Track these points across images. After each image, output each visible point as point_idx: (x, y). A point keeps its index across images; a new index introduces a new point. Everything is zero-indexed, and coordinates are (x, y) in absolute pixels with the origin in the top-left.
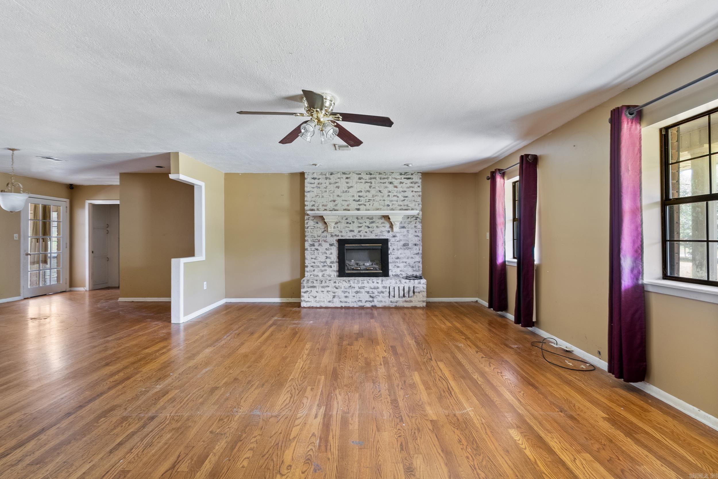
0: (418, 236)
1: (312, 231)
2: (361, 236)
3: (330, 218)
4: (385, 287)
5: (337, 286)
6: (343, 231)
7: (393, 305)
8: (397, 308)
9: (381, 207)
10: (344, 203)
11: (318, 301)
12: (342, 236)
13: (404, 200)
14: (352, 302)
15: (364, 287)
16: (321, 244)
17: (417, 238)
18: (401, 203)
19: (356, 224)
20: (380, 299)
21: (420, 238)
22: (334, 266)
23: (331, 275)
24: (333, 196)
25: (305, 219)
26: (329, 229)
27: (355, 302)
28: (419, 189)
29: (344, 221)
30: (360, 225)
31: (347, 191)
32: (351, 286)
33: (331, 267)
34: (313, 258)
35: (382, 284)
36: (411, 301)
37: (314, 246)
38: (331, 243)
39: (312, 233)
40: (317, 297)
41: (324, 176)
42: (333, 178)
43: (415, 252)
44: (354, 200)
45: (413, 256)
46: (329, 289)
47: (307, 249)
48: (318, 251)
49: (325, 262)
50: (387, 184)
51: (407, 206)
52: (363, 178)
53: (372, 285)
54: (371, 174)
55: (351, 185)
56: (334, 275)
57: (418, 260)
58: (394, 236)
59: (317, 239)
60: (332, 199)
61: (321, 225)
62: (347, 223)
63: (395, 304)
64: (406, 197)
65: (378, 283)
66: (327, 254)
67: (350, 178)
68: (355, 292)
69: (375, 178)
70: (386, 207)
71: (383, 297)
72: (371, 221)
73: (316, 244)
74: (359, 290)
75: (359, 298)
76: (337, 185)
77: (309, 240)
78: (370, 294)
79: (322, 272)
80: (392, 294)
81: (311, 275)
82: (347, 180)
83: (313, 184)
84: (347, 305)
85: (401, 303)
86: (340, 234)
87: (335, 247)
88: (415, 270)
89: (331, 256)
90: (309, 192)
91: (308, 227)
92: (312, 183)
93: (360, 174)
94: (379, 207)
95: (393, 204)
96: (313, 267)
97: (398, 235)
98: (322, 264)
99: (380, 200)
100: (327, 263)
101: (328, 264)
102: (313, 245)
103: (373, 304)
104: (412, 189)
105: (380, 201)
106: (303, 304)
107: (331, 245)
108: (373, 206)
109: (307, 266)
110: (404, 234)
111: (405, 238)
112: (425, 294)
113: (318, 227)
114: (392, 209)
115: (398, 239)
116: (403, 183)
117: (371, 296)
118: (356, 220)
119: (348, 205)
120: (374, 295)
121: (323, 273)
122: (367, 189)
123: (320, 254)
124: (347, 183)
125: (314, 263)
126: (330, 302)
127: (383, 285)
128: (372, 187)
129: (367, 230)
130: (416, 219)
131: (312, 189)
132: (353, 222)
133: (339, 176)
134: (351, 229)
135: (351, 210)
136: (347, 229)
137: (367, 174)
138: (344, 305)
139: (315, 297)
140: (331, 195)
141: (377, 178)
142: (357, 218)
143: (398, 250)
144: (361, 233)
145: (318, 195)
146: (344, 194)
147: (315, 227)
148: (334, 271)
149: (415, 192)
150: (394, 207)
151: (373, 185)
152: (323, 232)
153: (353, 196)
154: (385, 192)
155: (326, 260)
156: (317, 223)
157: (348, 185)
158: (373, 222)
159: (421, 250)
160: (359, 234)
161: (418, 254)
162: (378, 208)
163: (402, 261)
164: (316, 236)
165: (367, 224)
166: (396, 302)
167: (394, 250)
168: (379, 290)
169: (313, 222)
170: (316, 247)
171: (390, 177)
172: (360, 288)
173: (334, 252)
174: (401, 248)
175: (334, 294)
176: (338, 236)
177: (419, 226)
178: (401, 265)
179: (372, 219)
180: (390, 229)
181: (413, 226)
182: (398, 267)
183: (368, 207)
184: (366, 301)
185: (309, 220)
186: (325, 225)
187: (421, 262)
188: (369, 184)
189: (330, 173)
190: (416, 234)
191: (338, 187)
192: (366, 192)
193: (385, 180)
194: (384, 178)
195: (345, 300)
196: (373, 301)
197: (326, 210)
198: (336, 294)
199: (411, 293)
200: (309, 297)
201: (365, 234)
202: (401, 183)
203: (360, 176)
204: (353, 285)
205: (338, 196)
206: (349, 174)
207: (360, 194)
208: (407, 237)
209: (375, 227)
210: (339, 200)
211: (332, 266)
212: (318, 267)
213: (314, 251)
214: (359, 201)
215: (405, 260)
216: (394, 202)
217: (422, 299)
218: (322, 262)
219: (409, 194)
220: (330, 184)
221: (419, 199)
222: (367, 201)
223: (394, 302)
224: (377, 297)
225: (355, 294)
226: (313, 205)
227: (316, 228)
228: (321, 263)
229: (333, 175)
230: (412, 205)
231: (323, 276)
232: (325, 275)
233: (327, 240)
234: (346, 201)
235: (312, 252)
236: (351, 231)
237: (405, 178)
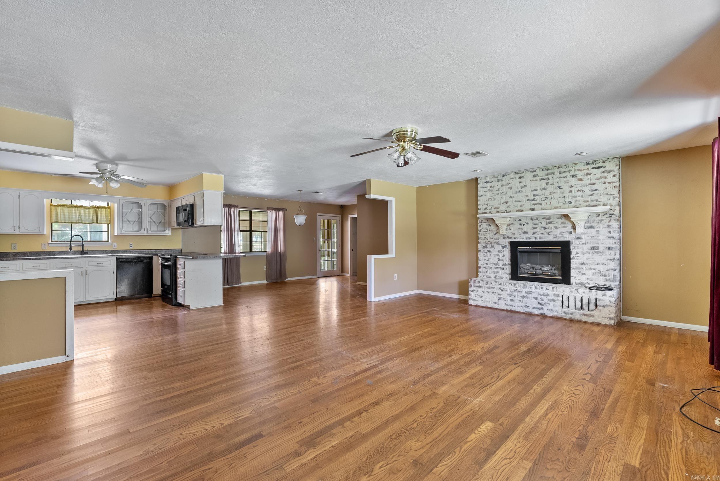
0: (613, 238)
1: (484, 234)
2: (536, 238)
3: (502, 220)
4: (557, 295)
5: (502, 288)
6: (516, 233)
7: (568, 317)
8: (571, 321)
9: (561, 205)
10: (517, 204)
11: (484, 301)
12: (515, 238)
13: (592, 195)
14: (518, 306)
15: (532, 292)
16: (493, 246)
17: (611, 240)
18: (589, 199)
19: (531, 225)
20: (550, 307)
21: (617, 240)
22: (506, 269)
23: (503, 277)
24: (506, 197)
25: (479, 222)
26: (501, 231)
27: (522, 307)
28: (615, 179)
29: (517, 223)
30: (535, 226)
31: (521, 191)
32: (517, 290)
33: (503, 269)
34: (485, 260)
35: (553, 291)
36: (592, 316)
38: (504, 245)
39: (485, 235)
40: (483, 297)
41: (497, 179)
42: (505, 180)
43: (609, 257)
44: (528, 200)
45: (605, 262)
46: (494, 290)
47: (480, 250)
48: (491, 253)
49: (497, 264)
50: (568, 178)
51: (597, 201)
52: (539, 175)
53: (542, 292)
55: (525, 185)
56: (507, 278)
57: (613, 268)
58: (578, 238)
59: (490, 241)
60: (504, 201)
61: (493, 228)
62: (521, 224)
63: (570, 316)
65: (548, 289)
66: (499, 256)
67: (523, 177)
68: (521, 297)
69: (553, 173)
70: (567, 205)
71: (554, 306)
72: (548, 221)
73: (489, 246)
74: (525, 295)
75: (526, 303)
76: (509, 186)
77: (482, 243)
78: (538, 301)
79: (495, 273)
80: (566, 303)
81: (484, 276)
82: (520, 180)
83: (485, 188)
84: (513, 309)
85: (578, 315)
86: (513, 236)
87: (508, 250)
88: (607, 279)
89: (503, 258)
90: (482, 196)
91: (481, 230)
92: (485, 187)
93: (535, 171)
94: (558, 205)
95: (576, 200)
96: (486, 268)
97: (583, 236)
98: (495, 266)
99: (559, 197)
100: (499, 265)
101: (501, 265)
102: (486, 247)
103: (541, 311)
104: (603, 180)
105: (559, 199)
106: (471, 302)
107: (504, 247)
108: (550, 204)
109: (480, 267)
110: (593, 235)
111: (594, 240)
112: (613, 309)
113: (491, 229)
114: (576, 207)
115: (583, 241)
116: (590, 174)
117: (539, 303)
118: (530, 221)
119: (521, 206)
120: (543, 302)
121: (496, 274)
122: (544, 187)
123: (493, 256)
124: (520, 183)
125: (487, 264)
126: (495, 303)
127: (554, 293)
128: (549, 184)
129: (543, 231)
130: (611, 217)
131: (485, 193)
132: (527, 223)
133: (512, 177)
134: (525, 230)
135: (524, 210)
136: (520, 231)
137: (543, 170)
138: (509, 308)
139: (482, 297)
140: (504, 197)
141: (556, 173)
142: (532, 219)
143: (583, 254)
144: (536, 235)
145: (490, 199)
146: (517, 194)
147: (487, 229)
148: (507, 273)
149: (609, 183)
150: (577, 203)
151: (551, 181)
152: (495, 234)
153: (527, 196)
154: (566, 188)
155: (498, 262)
156: (490, 226)
157: (521, 184)
158: (550, 223)
159: (618, 254)
160: (534, 235)
161: (613, 259)
162: (556, 206)
163: (588, 267)
164: (489, 238)
165: (544, 225)
166: (572, 314)
167: (577, 253)
168: (550, 298)
169: (486, 225)
170: (489, 249)
171: (573, 169)
172: (527, 293)
173: (507, 254)
174: (588, 252)
175: (499, 296)
176: (511, 238)
177: (615, 225)
178: (589, 273)
179: (549, 218)
180: (572, 230)
181: (606, 225)
182: (584, 274)
183: (544, 205)
184: (534, 308)
185: (482, 223)
186: (497, 227)
187: (618, 270)
188: (546, 181)
189: (502, 175)
190: (611, 235)
191: (510, 188)
192: (542, 190)
193: (566, 174)
194: (565, 172)
195: (511, 303)
196: (542, 309)
197: (498, 212)
198: (502, 296)
199: (592, 306)
200: (476, 296)
201: (541, 236)
202: (587, 174)
203: (535, 173)
204: (519, 289)
205: (511, 197)
206: (522, 173)
207: (535, 193)
208: (596, 239)
209: (553, 228)
210: (511, 202)
211: (505, 269)
212: (491, 268)
213: (486, 252)
214: (534, 200)
215: (593, 267)
216: (578, 198)
217: (608, 315)
218: (494, 264)
219: (600, 186)
220: (502, 186)
221: (615, 192)
222: (544, 199)
223: (568, 314)
224: (548, 304)
225: (521, 299)
226: (486, 209)
227: (488, 230)
228: (494, 265)
229: (505, 177)
230: (603, 200)
231: (496, 278)
232: (498, 277)
233: (499, 243)
234: (519, 201)
235: (484, 253)
236: (525, 233)
237: (593, 168)
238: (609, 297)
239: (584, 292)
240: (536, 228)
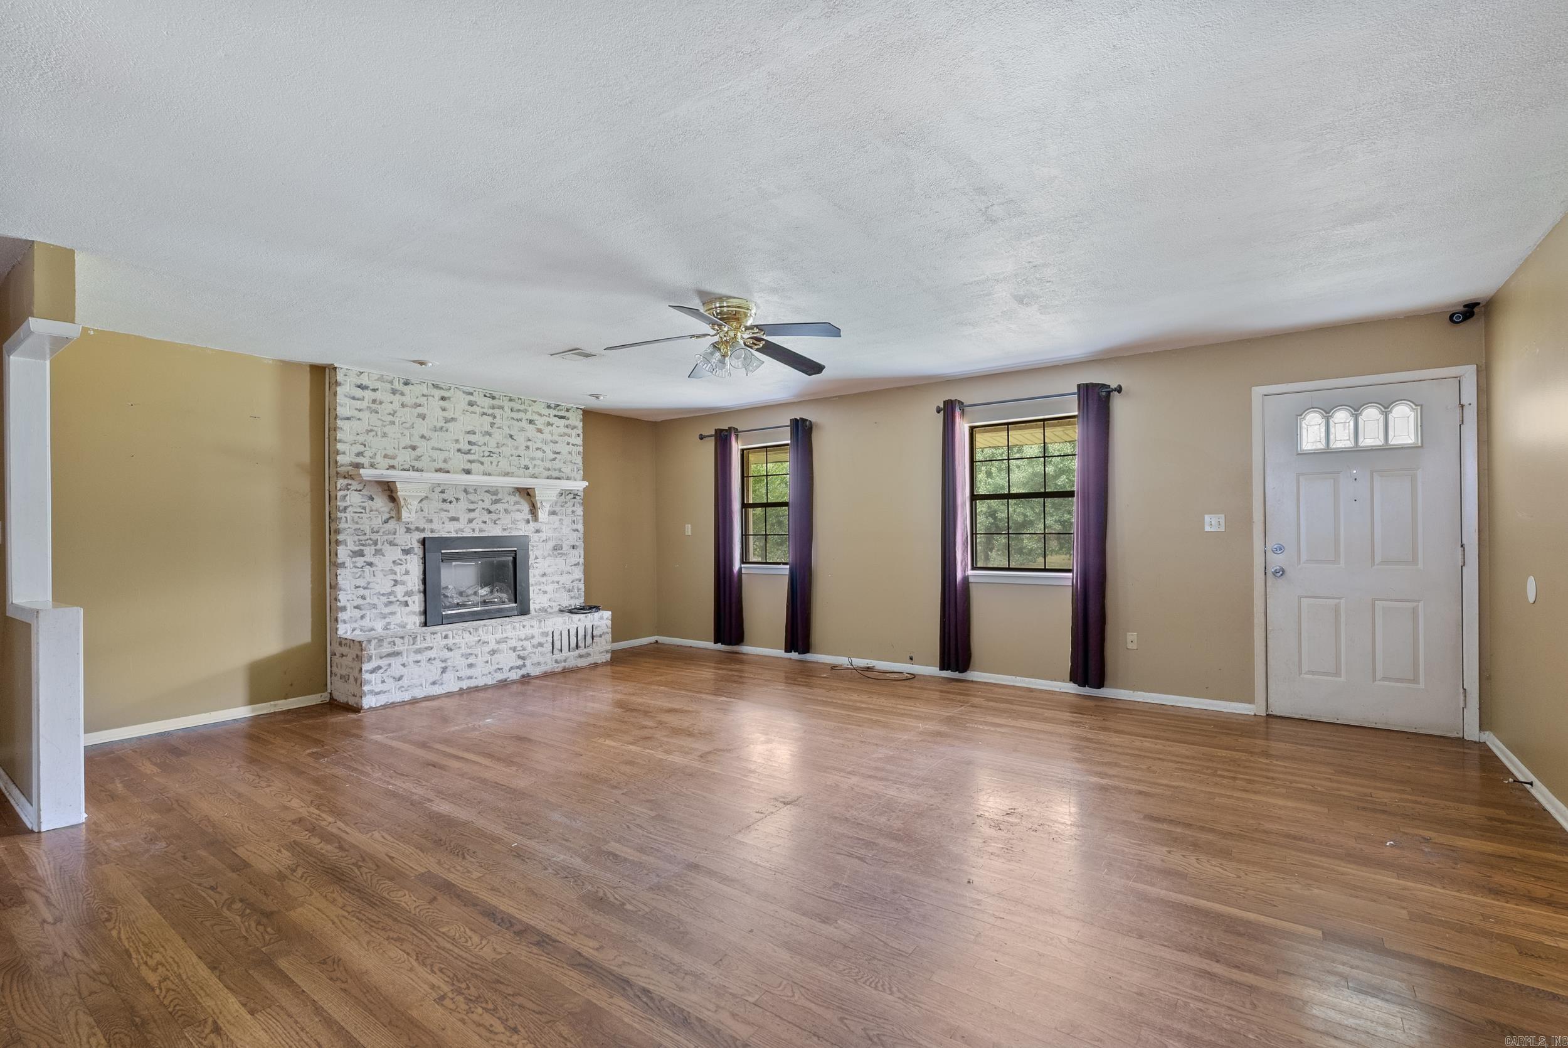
0: (577, 530)
1: (356, 519)
2: (474, 530)
3: (409, 488)
4: (545, 634)
5: (450, 645)
6: (435, 520)
7: (559, 668)
8: (566, 672)
9: (514, 469)
10: (435, 454)
11: (406, 686)
12: (432, 531)
13: (554, 459)
14: (483, 675)
15: (507, 638)
16: (381, 550)
17: (575, 535)
18: (549, 465)
19: (463, 505)
20: (535, 659)
21: (581, 535)
22: (414, 602)
23: (406, 624)
24: (411, 435)
25: (339, 487)
26: (405, 514)
27: (490, 673)
28: (579, 441)
29: (436, 495)
30: (472, 507)
31: (444, 429)
32: (480, 640)
33: (406, 604)
34: (359, 587)
35: (540, 628)
36: (588, 655)
37: (363, 556)
38: (407, 548)
39: (357, 523)
40: (405, 678)
41: (389, 386)
42: (411, 394)
43: (574, 560)
44: (459, 450)
45: (569, 569)
46: (431, 654)
47: (344, 563)
48: (374, 569)
49: (391, 594)
50: (524, 424)
51: (560, 471)
52: (478, 403)
53: (522, 633)
54: (493, 398)
55: (453, 416)
56: (415, 623)
57: (578, 577)
58: (538, 531)
59: (370, 539)
60: (407, 441)
61: (381, 504)
62: (444, 501)
63: (563, 664)
64: (558, 453)
65: (532, 627)
66: (395, 574)
67: (449, 398)
68: (489, 653)
69: (501, 408)
70: (522, 470)
71: (542, 654)
72: (494, 498)
73: (369, 551)
74: (496, 647)
75: (497, 664)
76: (420, 410)
77: (350, 541)
78: (518, 653)
79: (385, 618)
80: (557, 645)
81: (354, 630)
82: (442, 403)
83: (358, 399)
84: (472, 683)
85: (572, 659)
86: (428, 526)
87: (416, 557)
88: (573, 595)
89: (405, 578)
90: (348, 419)
91: (345, 508)
92: (357, 396)
93: (471, 394)
94: (509, 469)
95: (535, 465)
96: (360, 609)
97: (544, 528)
98: (384, 599)
99: (512, 456)
100: (395, 597)
101: (400, 597)
102: (361, 554)
103: (524, 672)
104: (567, 439)
105: (511, 458)
106: (368, 702)
107: (406, 552)
108: (497, 466)
109: (344, 609)
110: (555, 526)
111: (557, 534)
112: (609, 637)
113: (374, 508)
114: (534, 476)
115: (543, 536)
116: (552, 425)
117: (520, 657)
118: (462, 496)
119: (445, 461)
120: (526, 653)
121: (388, 620)
122: (486, 430)
123: (379, 575)
124: (444, 410)
125: (363, 597)
126: (434, 683)
127: (541, 630)
128: (496, 426)
129: (486, 517)
130: (575, 498)
131: (356, 413)
132: (457, 499)
133: (425, 392)
134: (452, 514)
135: (451, 472)
136: (443, 514)
137: (485, 396)
138: (465, 685)
139: (400, 678)
140: (407, 433)
141: (506, 408)
142: (466, 491)
143: (544, 558)
144: (474, 525)
145: (371, 430)
146: (437, 433)
147: (364, 508)
148: (414, 613)
149: (573, 445)
150: (536, 471)
151: (498, 421)
152: (386, 522)
153: (457, 441)
154: (521, 438)
155: (394, 589)
156: (372, 499)
157: (445, 414)
158: (497, 501)
159: (582, 557)
160: (470, 525)
161: (577, 564)
162: (507, 470)
163: (550, 579)
164: (368, 531)
165: (487, 504)
166: (565, 661)
167: (537, 558)
168: (535, 641)
169: (361, 497)
170: (369, 558)
171: (530, 409)
172: (498, 642)
173: (414, 565)
174: (549, 555)
175: (443, 665)
176: (423, 530)
177: (580, 511)
178: (550, 588)
179: (496, 493)
180: (530, 517)
181: (569, 511)
182: (545, 592)
183: (487, 467)
184: (511, 669)
185: (348, 489)
186: (391, 505)
187: (582, 581)
188: (490, 419)
189: (402, 381)
190: (575, 527)
191: (423, 417)
192: (483, 435)
193: (521, 415)
194: (519, 411)
195: (469, 672)
196: (524, 665)
197: (393, 467)
198: (449, 663)
199: (589, 638)
200: (383, 682)
201: (483, 525)
202: (549, 424)
203: (471, 398)
204: (484, 638)
205: (423, 437)
206: (447, 390)
207: (472, 438)
208: (559, 533)
209: (502, 511)
210: (423, 447)
211: (410, 603)
212: (374, 606)
213: (362, 567)
214: (469, 452)
215: (556, 578)
216: (538, 462)
217: (605, 648)
218: (383, 595)
219: (562, 448)
220: (403, 405)
221: (579, 460)
222: (487, 454)
223: (561, 662)
224: (533, 655)
225: (487, 657)
226: (359, 454)
227: (368, 511)
228: (381, 597)
229: (410, 387)
230: (567, 470)
231: (387, 629)
232: (392, 627)
233: (396, 541)
234: (441, 450)
235: (355, 570)
236: (453, 519)
237: (555, 416)
238: (602, 620)
239: (579, 620)
240: (474, 510)
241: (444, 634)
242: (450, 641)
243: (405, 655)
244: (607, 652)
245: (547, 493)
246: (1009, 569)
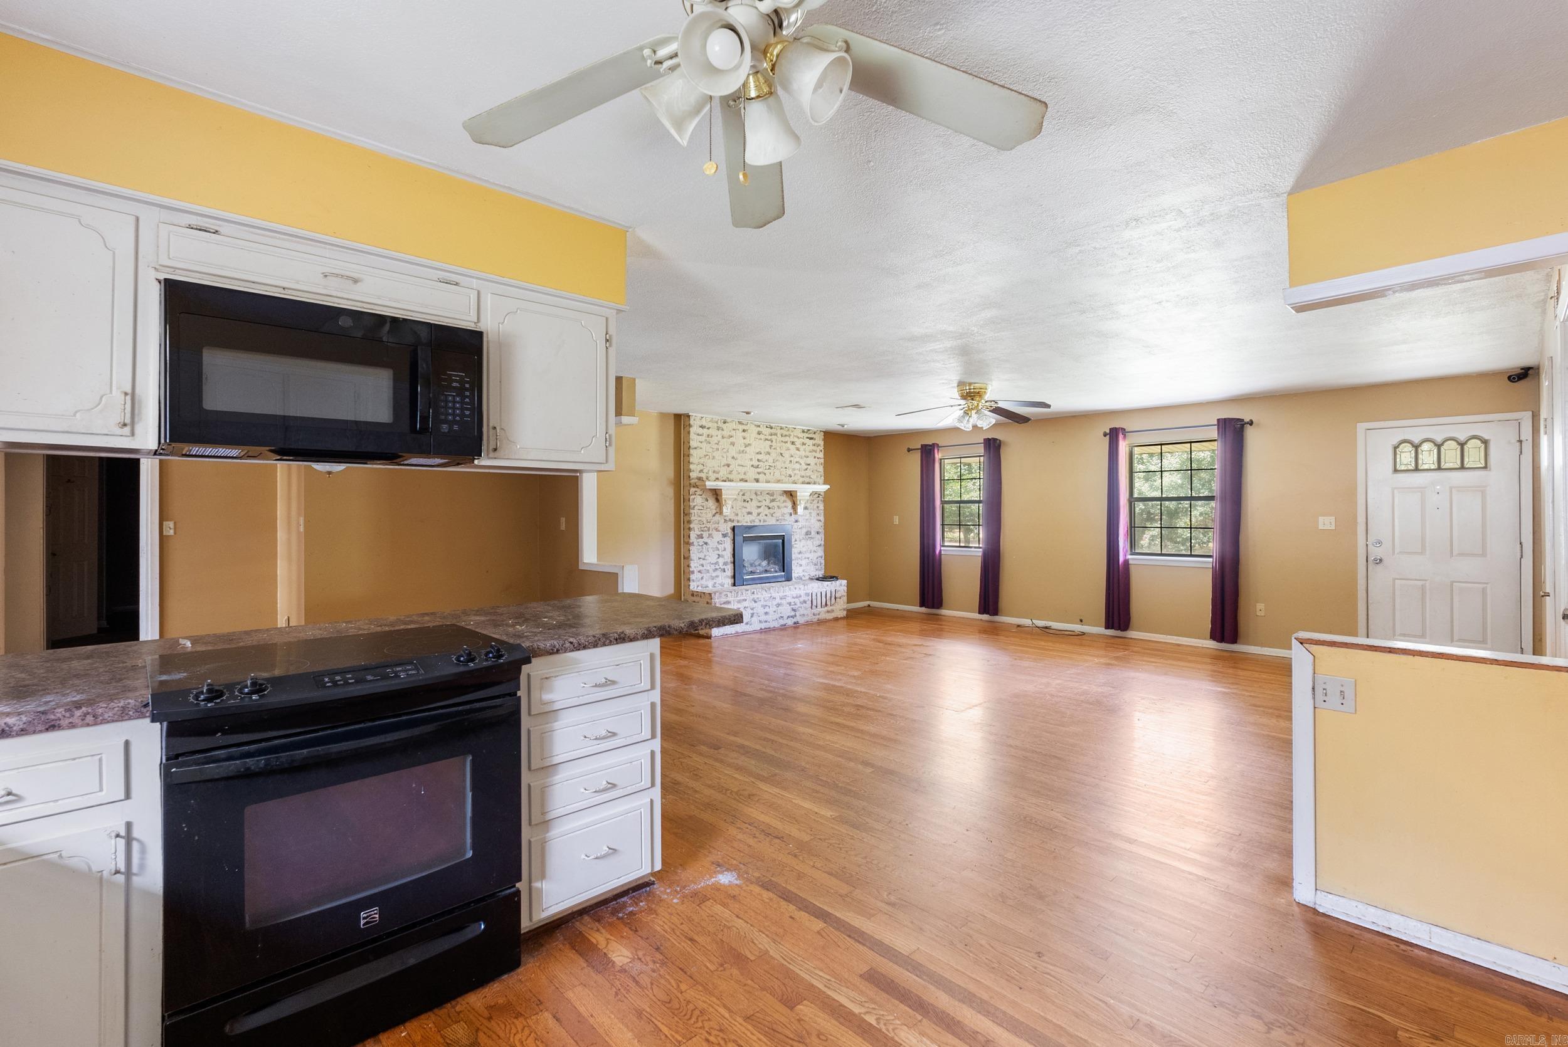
0: (820, 521)
1: (699, 514)
2: (760, 521)
3: (729, 491)
4: (807, 594)
6: (740, 514)
7: (816, 619)
8: (821, 622)
9: (783, 477)
10: (740, 469)
12: (738, 522)
13: (806, 469)
14: (773, 620)
15: (786, 596)
16: (712, 534)
17: (819, 524)
18: (803, 473)
19: (755, 503)
20: (801, 611)
21: (822, 524)
22: (728, 570)
23: (725, 584)
24: (727, 457)
25: (691, 493)
26: (724, 510)
27: (777, 619)
28: (821, 455)
29: (740, 497)
30: (759, 504)
31: (744, 451)
33: (724, 571)
34: (701, 558)
35: (804, 590)
36: (833, 611)
37: (702, 538)
38: (725, 533)
39: (700, 517)
41: (716, 425)
42: (727, 429)
43: (818, 543)
44: (752, 466)
45: (815, 548)
47: (693, 543)
48: (708, 546)
49: (717, 563)
50: (789, 445)
51: (810, 478)
52: (763, 432)
53: (794, 593)
54: (771, 428)
55: (749, 443)
56: (729, 584)
57: (820, 555)
58: (796, 521)
59: (706, 527)
60: (724, 462)
61: (712, 504)
62: (744, 501)
63: (818, 616)
64: (809, 465)
65: (800, 589)
66: (719, 550)
67: (747, 430)
69: (776, 434)
70: (788, 478)
71: (806, 609)
72: (772, 498)
73: (705, 534)
74: (780, 601)
75: (781, 613)
76: (731, 440)
77: (696, 529)
78: (791, 607)
80: (814, 603)
81: (698, 586)
82: (743, 434)
83: (701, 435)
84: (767, 625)
85: (823, 614)
86: (736, 518)
87: (729, 539)
88: (818, 568)
89: (724, 553)
90: (696, 448)
91: (694, 507)
92: (700, 434)
93: (759, 426)
95: (795, 474)
96: (701, 573)
97: (800, 519)
98: (713, 567)
99: (782, 468)
100: (719, 565)
101: (721, 566)
102: (701, 537)
103: (795, 620)
104: (814, 454)
105: (781, 470)
108: (774, 476)
109: (693, 572)
110: (807, 518)
111: (808, 524)
112: (845, 599)
113: (709, 506)
114: (795, 482)
115: (800, 524)
116: (805, 444)
117: (793, 609)
118: (754, 497)
119: (745, 474)
120: (797, 606)
121: (715, 581)
122: (767, 451)
123: (711, 551)
124: (744, 438)
125: (703, 566)
126: (747, 623)
128: (773, 447)
129: (767, 511)
130: (819, 497)
131: (700, 444)
132: (751, 500)
133: (735, 427)
134: (748, 510)
135: (748, 481)
136: (744, 511)
137: (767, 427)
138: (763, 626)
140: (725, 455)
141: (779, 435)
142: (756, 494)
143: (800, 541)
144: (760, 517)
145: (707, 455)
146: (741, 455)
147: (704, 507)
148: (728, 577)
149: (818, 458)
150: (796, 478)
151: (774, 444)
153: (751, 459)
154: (787, 455)
155: (718, 560)
156: (707, 500)
157: (745, 441)
158: (773, 501)
159: (823, 539)
160: (758, 517)
161: (820, 545)
162: (779, 478)
163: (804, 556)
164: (705, 522)
165: (767, 503)
166: (819, 614)
167: (796, 541)
168: (802, 599)
169: (702, 499)
170: (705, 540)
171: (792, 434)
172: (781, 598)
173: (728, 544)
174: (803, 539)
175: (752, 611)
176: (733, 521)
177: (822, 507)
178: (804, 562)
179: (772, 495)
180: (792, 511)
181: (816, 507)
182: (801, 565)
183: (768, 477)
184: (788, 617)
185: (696, 495)
186: (717, 504)
187: (823, 558)
188: (770, 443)
189: (722, 421)
190: (819, 518)
191: (733, 444)
192: (766, 455)
193: (787, 439)
194: (786, 436)
195: (765, 618)
196: (795, 615)
197: (718, 479)
198: (755, 611)
199: (833, 598)
201: (765, 518)
202: (804, 444)
203: (759, 429)
205: (733, 458)
206: (746, 424)
207: (760, 457)
208: (810, 522)
209: (776, 507)
210: (733, 465)
211: (726, 570)
212: (708, 571)
213: (702, 545)
214: (757, 467)
215: (807, 555)
216: (797, 472)
217: (843, 607)
218: (712, 564)
219: (811, 460)
220: (723, 437)
221: (821, 469)
222: (768, 467)
223: (816, 614)
224: (800, 608)
225: (775, 608)
226: (701, 471)
229: (727, 424)
230: (814, 477)
231: (715, 587)
232: (717, 585)
233: (719, 528)
234: (742, 466)
235: (699, 547)
236: (750, 513)
237: (807, 438)
238: (841, 586)
239: (828, 586)
240: (760, 507)
241: (752, 591)
242: (755, 596)
243: (732, 602)
244: (844, 610)
245: (804, 492)
246: (1161, 555)
